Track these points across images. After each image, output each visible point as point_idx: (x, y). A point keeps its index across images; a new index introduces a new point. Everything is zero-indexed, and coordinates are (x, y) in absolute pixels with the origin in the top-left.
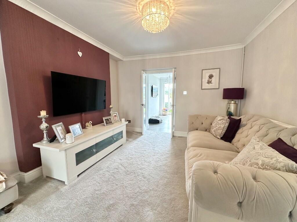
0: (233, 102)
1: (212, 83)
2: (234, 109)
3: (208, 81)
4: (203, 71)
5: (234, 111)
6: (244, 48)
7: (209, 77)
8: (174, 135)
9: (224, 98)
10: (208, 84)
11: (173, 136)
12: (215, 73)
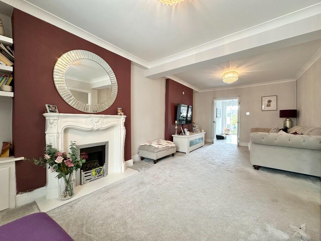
0: (288, 120)
1: (270, 106)
2: (289, 125)
3: (267, 104)
4: (263, 98)
5: (289, 126)
6: (296, 82)
7: (268, 102)
8: (240, 145)
9: (281, 117)
10: (267, 107)
11: (238, 146)
12: (273, 99)
